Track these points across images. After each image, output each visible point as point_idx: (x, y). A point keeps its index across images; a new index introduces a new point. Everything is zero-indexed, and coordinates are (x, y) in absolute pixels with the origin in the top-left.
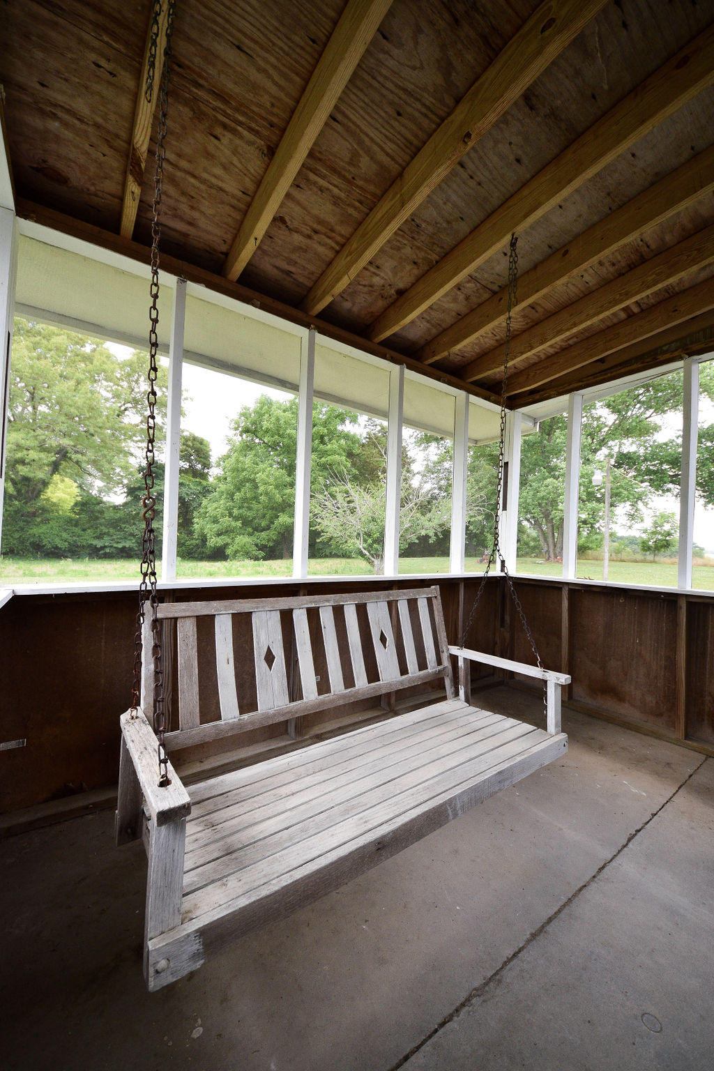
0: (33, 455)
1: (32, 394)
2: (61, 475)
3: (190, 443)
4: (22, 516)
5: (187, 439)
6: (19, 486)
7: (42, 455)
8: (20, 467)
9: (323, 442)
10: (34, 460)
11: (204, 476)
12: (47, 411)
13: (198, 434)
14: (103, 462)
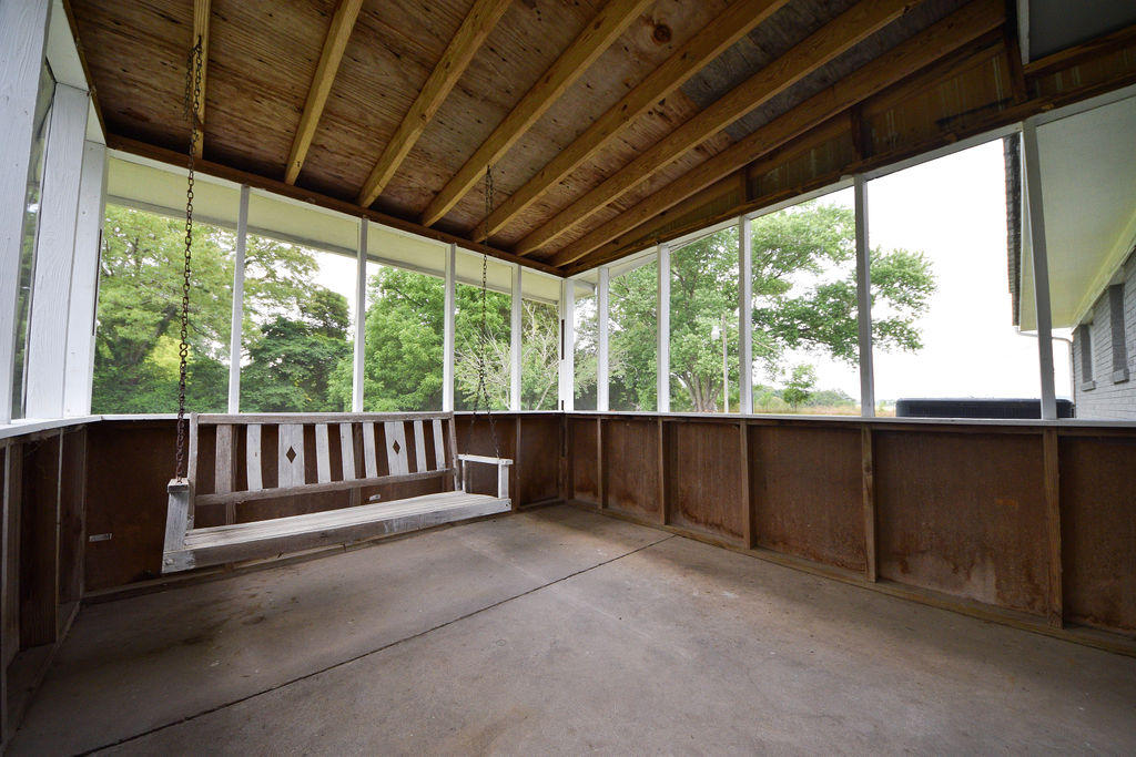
0: (137, 313)
1: (135, 246)
2: (170, 336)
3: (324, 299)
4: (121, 383)
5: (320, 295)
6: (117, 349)
7: (147, 315)
8: (119, 329)
9: (473, 299)
10: (136, 320)
11: (341, 335)
12: (154, 264)
13: (335, 290)
14: (220, 321)
